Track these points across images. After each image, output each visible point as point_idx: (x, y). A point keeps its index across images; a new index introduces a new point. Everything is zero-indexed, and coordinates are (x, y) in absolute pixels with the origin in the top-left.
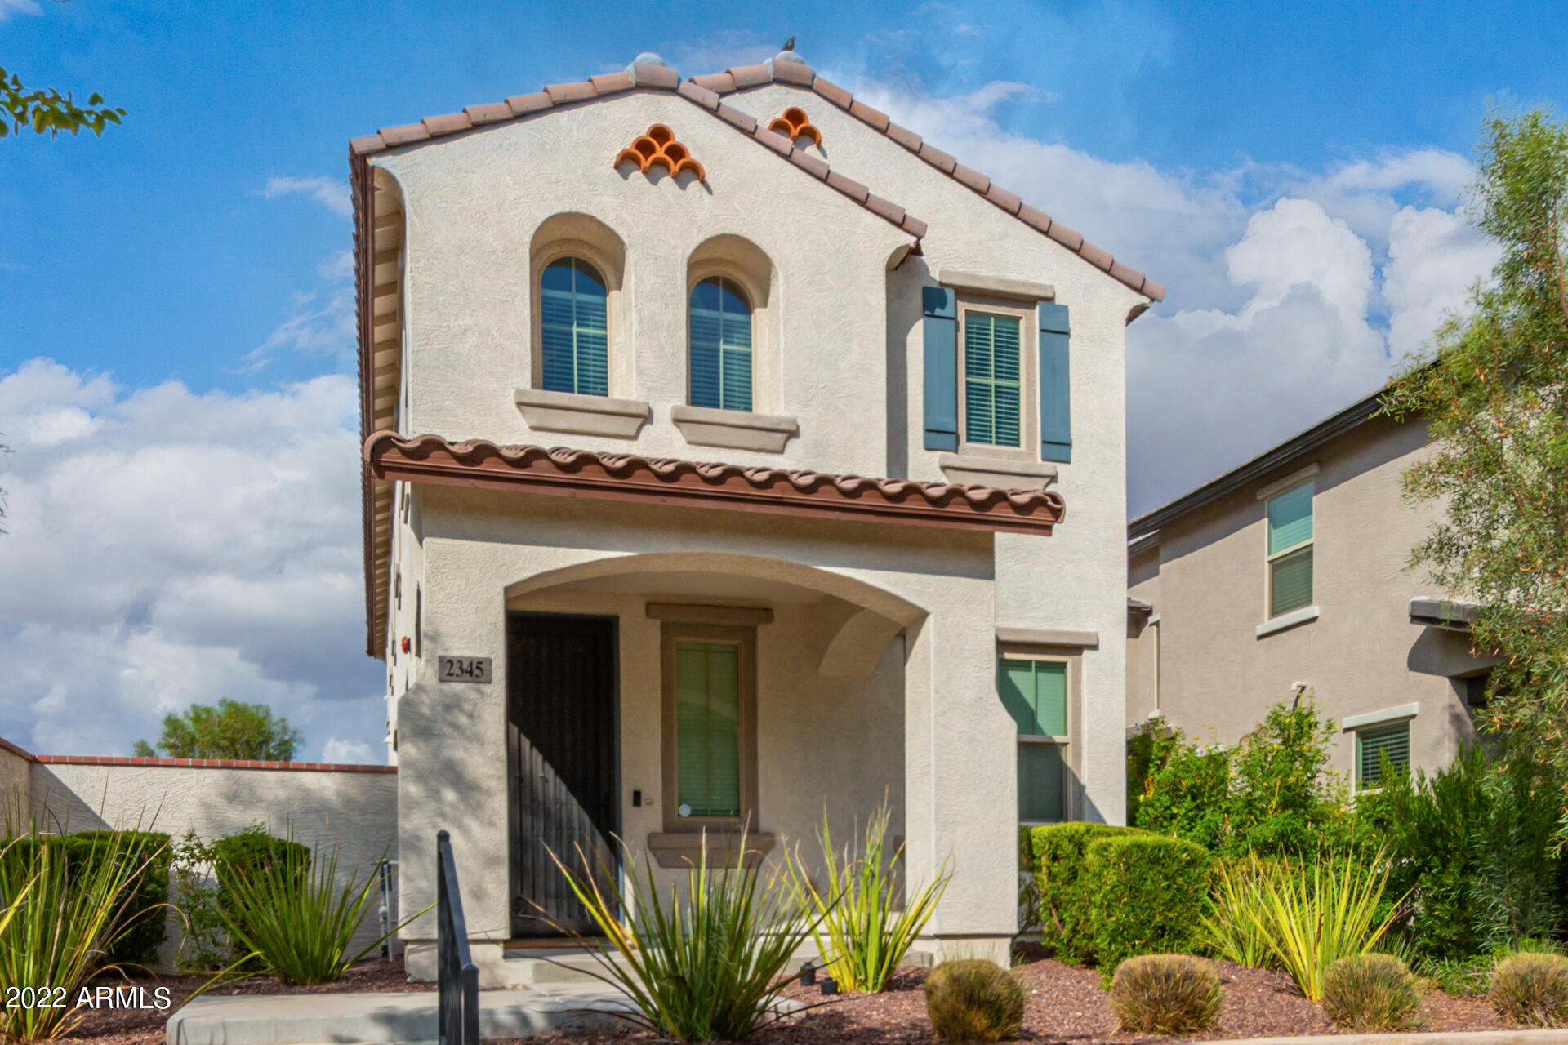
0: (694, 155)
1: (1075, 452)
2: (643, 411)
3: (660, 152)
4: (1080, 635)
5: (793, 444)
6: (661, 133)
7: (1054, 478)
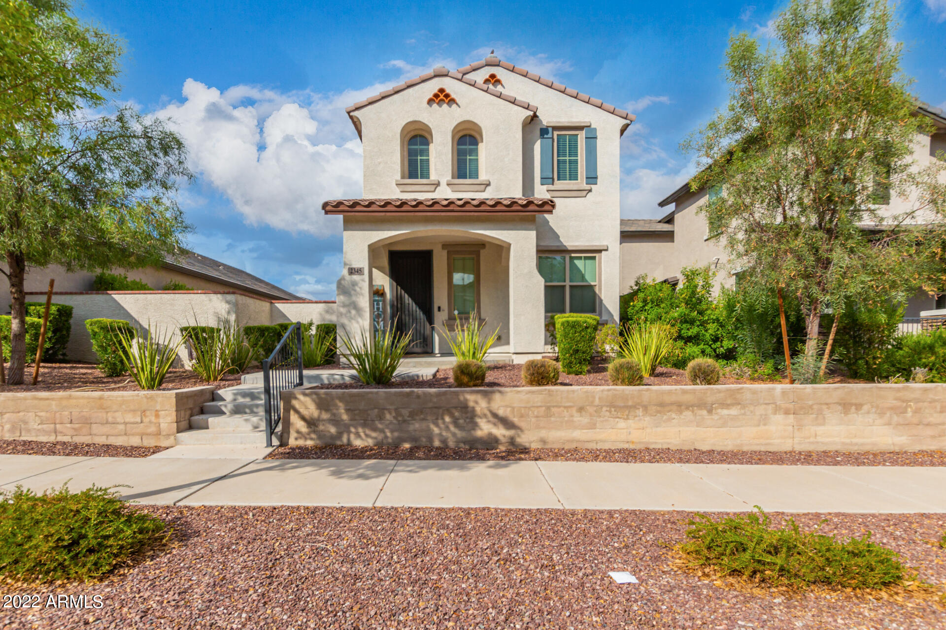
0: (453, 96)
1: (599, 180)
2: (437, 182)
3: (442, 97)
4: (600, 246)
5: (488, 188)
6: (442, 90)
7: (590, 191)
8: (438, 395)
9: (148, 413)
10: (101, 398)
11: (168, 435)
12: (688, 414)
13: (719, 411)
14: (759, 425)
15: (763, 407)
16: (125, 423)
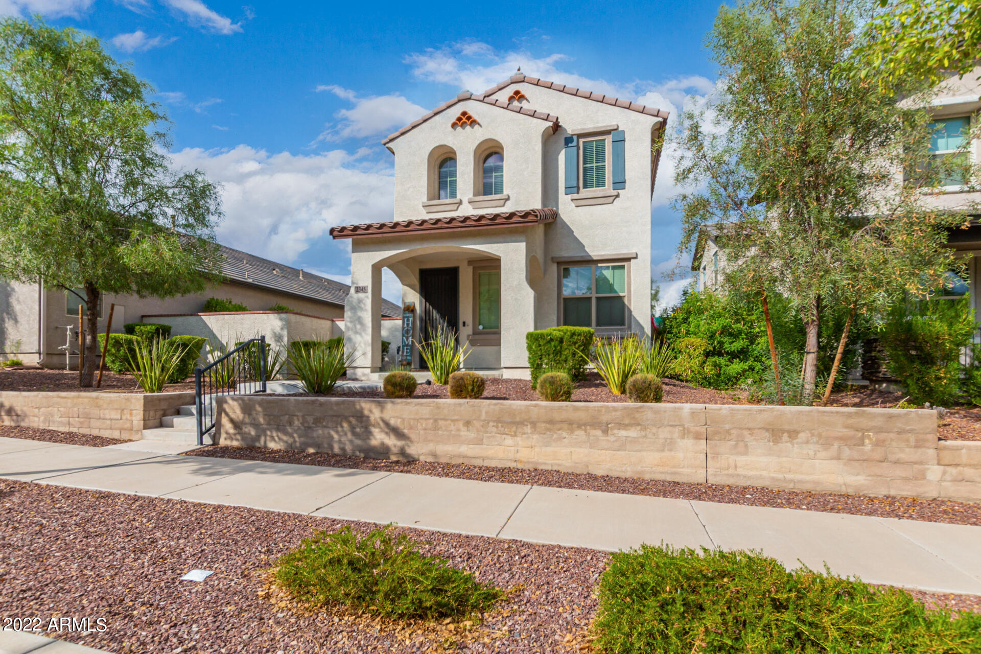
0: (474, 117)
1: (627, 184)
2: (461, 201)
3: (464, 119)
4: (629, 254)
5: (508, 203)
6: (464, 114)
7: (617, 196)
8: (338, 403)
9: (125, 411)
10: (97, 398)
11: (138, 431)
12: (580, 434)
13: (616, 431)
14: (663, 451)
15: (668, 428)
16: (111, 419)
